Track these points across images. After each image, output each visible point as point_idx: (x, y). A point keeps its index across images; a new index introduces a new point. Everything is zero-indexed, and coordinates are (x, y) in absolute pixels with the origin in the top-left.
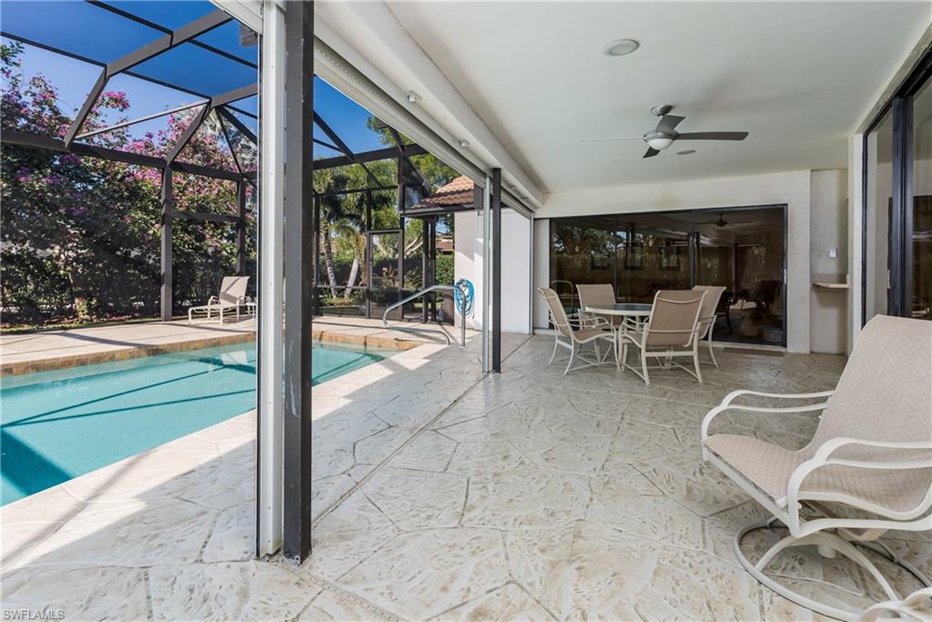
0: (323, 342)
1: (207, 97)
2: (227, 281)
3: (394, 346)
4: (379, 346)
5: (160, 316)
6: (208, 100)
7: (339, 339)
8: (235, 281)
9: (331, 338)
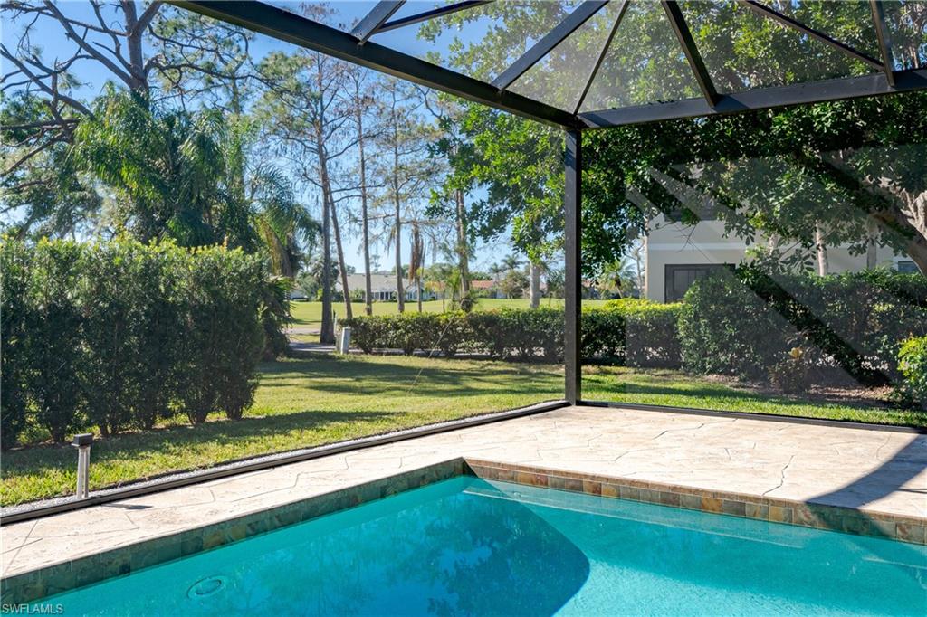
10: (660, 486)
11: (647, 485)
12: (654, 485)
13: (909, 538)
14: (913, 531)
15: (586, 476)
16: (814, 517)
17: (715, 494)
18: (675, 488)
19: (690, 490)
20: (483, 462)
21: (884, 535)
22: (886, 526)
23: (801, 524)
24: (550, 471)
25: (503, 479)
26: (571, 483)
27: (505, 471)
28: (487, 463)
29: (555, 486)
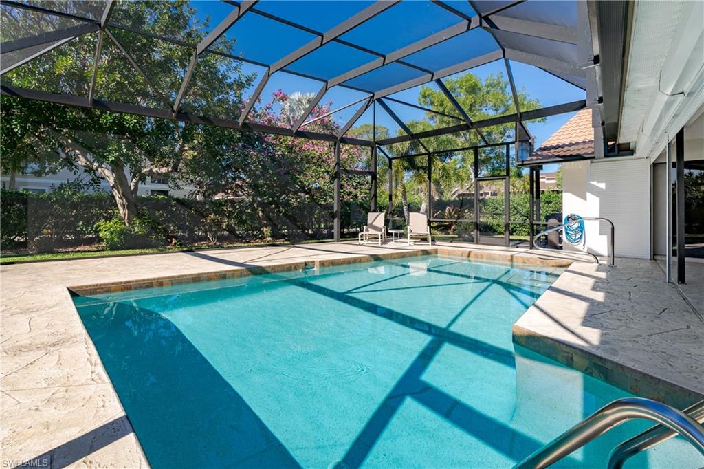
0: (470, 258)
1: (371, 93)
2: (371, 216)
3: (539, 262)
4: (524, 263)
5: (333, 238)
6: (372, 95)
7: (485, 257)
8: (377, 217)
9: (476, 256)
10: (192, 275)
11: (186, 276)
12: (189, 275)
13: (275, 272)
14: (276, 270)
15: (155, 279)
16: (249, 273)
17: (216, 272)
18: (199, 274)
19: (205, 274)
20: (84, 286)
21: (268, 273)
22: (269, 270)
23: (245, 276)
24: (133, 281)
25: (100, 293)
26: (146, 285)
27: (102, 288)
28: (87, 286)
29: (136, 288)
